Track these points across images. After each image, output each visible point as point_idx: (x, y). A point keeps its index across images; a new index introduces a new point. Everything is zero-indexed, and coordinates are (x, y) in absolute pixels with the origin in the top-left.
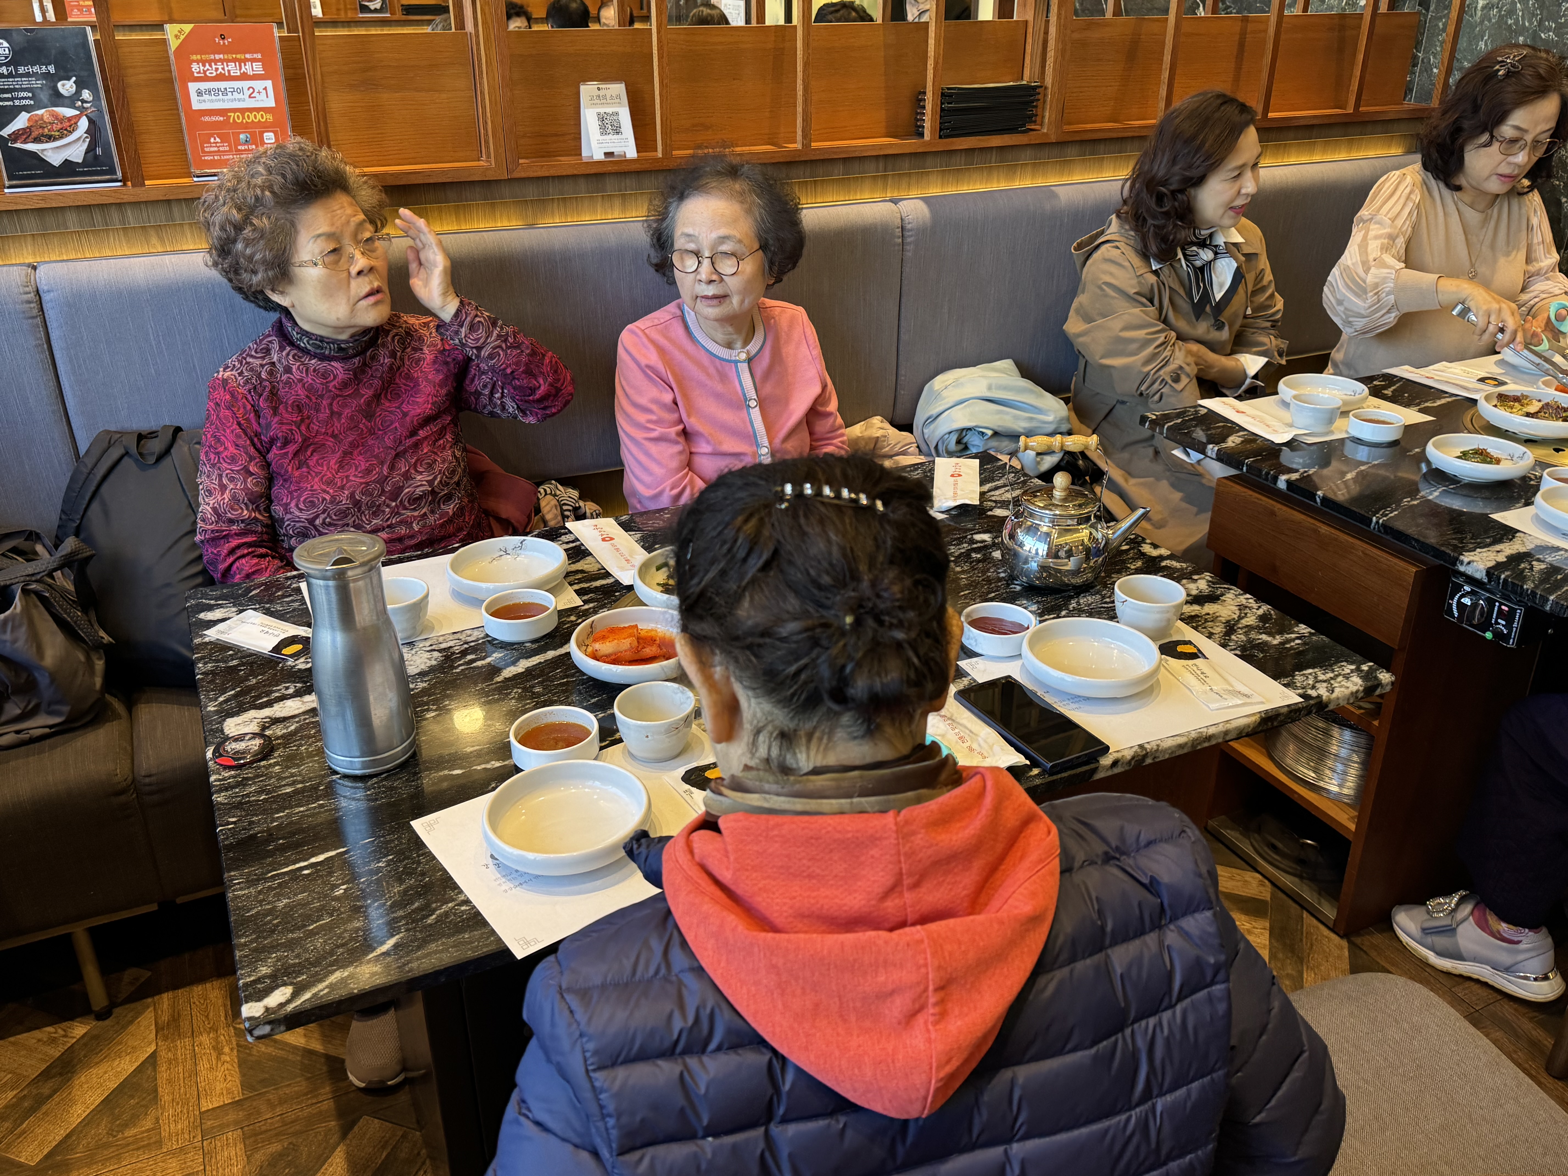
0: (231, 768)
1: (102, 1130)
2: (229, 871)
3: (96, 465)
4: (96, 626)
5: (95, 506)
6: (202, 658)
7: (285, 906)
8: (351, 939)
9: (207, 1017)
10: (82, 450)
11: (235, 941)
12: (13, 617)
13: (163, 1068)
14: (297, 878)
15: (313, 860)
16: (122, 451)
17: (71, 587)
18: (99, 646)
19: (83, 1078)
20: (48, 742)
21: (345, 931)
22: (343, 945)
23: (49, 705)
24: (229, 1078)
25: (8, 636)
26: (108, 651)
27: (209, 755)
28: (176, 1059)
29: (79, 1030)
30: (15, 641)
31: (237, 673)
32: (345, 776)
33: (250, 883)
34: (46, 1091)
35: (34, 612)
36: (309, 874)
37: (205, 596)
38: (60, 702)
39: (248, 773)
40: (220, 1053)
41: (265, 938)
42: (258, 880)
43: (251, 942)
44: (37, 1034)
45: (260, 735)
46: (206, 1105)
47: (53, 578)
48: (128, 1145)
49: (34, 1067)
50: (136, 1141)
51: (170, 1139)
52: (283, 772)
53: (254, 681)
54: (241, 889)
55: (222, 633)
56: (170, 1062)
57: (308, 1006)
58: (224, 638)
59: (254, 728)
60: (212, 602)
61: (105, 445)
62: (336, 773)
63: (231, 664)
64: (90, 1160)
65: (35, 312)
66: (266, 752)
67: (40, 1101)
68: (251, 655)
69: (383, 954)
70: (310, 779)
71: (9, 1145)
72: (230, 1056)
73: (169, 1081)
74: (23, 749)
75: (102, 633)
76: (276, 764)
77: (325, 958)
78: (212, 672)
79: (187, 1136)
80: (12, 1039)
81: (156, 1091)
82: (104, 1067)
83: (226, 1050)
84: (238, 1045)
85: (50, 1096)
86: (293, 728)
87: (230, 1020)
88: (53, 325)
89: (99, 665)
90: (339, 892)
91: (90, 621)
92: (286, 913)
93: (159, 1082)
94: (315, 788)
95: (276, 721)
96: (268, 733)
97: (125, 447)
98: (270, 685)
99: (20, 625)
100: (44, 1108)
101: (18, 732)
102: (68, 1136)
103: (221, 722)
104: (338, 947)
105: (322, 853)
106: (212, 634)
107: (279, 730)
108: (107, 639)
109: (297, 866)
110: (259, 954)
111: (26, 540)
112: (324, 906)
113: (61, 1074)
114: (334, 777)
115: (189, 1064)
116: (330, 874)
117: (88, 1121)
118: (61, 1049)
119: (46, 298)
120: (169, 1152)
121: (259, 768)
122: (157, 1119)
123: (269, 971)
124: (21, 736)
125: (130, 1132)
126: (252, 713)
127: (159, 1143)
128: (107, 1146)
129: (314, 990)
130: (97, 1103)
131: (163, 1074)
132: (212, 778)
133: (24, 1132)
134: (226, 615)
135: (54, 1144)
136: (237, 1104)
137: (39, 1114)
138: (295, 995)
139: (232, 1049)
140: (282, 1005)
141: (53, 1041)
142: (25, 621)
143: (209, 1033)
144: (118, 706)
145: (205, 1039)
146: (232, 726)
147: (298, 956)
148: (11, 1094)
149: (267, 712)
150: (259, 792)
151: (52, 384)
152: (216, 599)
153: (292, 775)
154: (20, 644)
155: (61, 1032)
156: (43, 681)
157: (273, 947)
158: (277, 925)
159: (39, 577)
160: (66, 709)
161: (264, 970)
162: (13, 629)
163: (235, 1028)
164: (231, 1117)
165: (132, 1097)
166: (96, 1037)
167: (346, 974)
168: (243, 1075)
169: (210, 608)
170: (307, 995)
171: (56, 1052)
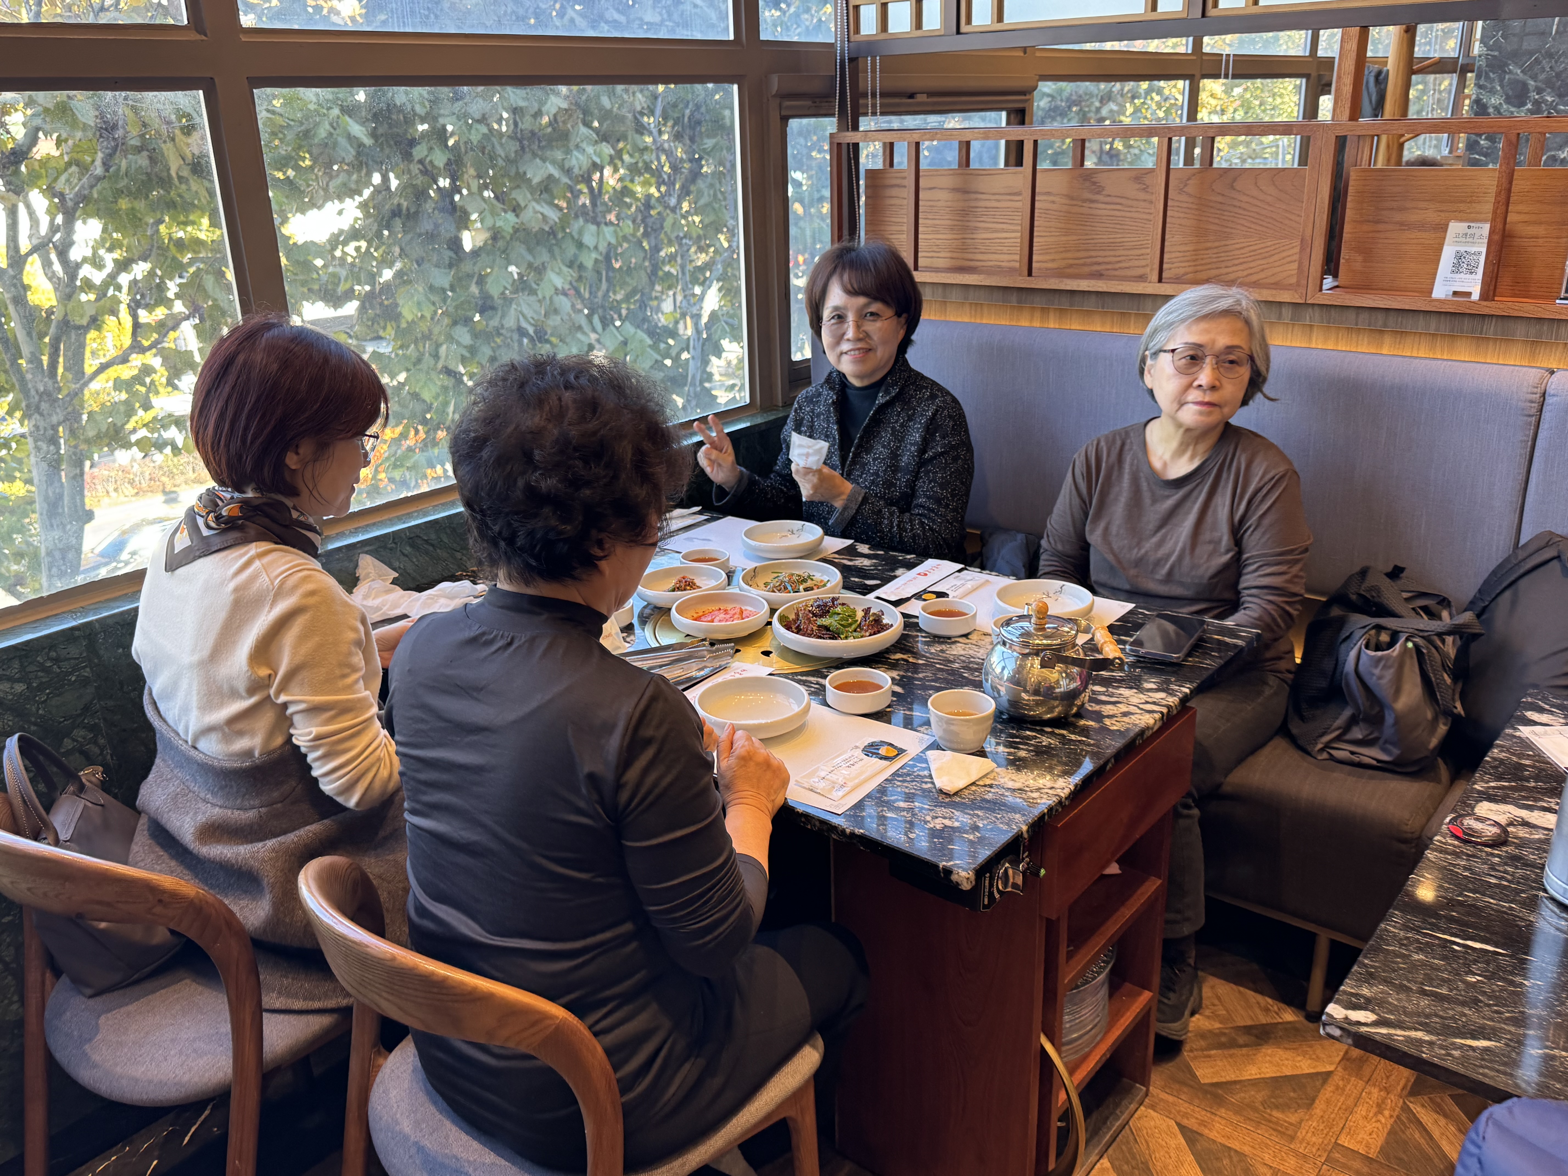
0: (1457, 838)
1: (1260, 1097)
2: (1395, 909)
3: (1524, 560)
4: (1457, 696)
5: (1507, 594)
6: (1502, 746)
7: (1418, 960)
8: (1452, 1018)
9: (1388, 1077)
10: (1522, 542)
11: (1360, 958)
12: (1388, 657)
13: (1329, 1089)
14: (1445, 947)
15: (1470, 943)
16: (1555, 554)
17: (1453, 656)
18: (1448, 713)
19: (1269, 1051)
20: (1370, 772)
21: (1453, 1009)
22: (1441, 1017)
23: (1386, 742)
24: (1374, 1136)
25: (1377, 671)
26: (1456, 722)
27: (1448, 820)
28: (1343, 1090)
29: (1289, 1016)
30: (1380, 678)
31: (1522, 772)
32: (1553, 899)
33: (1405, 927)
34: (1241, 1040)
35: (1408, 662)
36: (1456, 951)
37: (1545, 700)
38: (1394, 744)
39: (1469, 850)
40: (1380, 1111)
41: (1384, 971)
42: (1412, 929)
43: (1372, 967)
44: (1259, 998)
45: (1503, 829)
46: (1344, 1141)
47: (1443, 641)
48: (1270, 1121)
49: (1243, 1019)
50: (1277, 1123)
51: (1301, 1143)
52: (1499, 865)
53: (1533, 784)
54: (1394, 927)
55: (1536, 734)
56: (1337, 1088)
57: (1377, 1038)
58: (1534, 739)
59: (1503, 820)
60: (1547, 707)
61: (1543, 543)
62: (1545, 891)
63: (1523, 762)
64: (1238, 1110)
65: (1533, 411)
66: (1499, 842)
67: (1232, 1044)
68: (1549, 763)
69: (1470, 1046)
70: (1518, 883)
71: (1195, 1058)
72: (1386, 1120)
73: (1328, 1102)
74: (1349, 768)
75: (1458, 705)
76: (1499, 856)
77: (1419, 1016)
78: (1502, 762)
79: (1314, 1150)
80: (1242, 989)
81: (1313, 1100)
82: (1289, 1054)
83: (1387, 1113)
84: (1398, 1117)
85: (1241, 1046)
86: (1537, 837)
87: (1405, 1093)
88: (1544, 426)
89: (1443, 729)
90: (1472, 979)
91: (1454, 690)
92: (1415, 965)
93: (1320, 1095)
94: (1518, 892)
95: (1525, 824)
96: (1511, 829)
97: (1559, 552)
98: (1544, 794)
99: (1390, 667)
100: (1232, 1051)
101: (1352, 753)
102: (1235, 1082)
103: (1478, 801)
104: (1437, 1015)
105: (1482, 942)
106: (1525, 731)
107: (1522, 832)
108: (1459, 709)
109: (1453, 939)
110: (1370, 978)
111: (1438, 603)
112: (1449, 980)
113: (1257, 1037)
114: (1542, 894)
115: (1350, 1102)
116: (1475, 962)
117: (1255, 1083)
118: (1269, 1020)
119: (1549, 400)
120: (1294, 1151)
121: (1481, 851)
122: (1302, 1121)
123: (1369, 994)
124: (1354, 758)
125: (1276, 1113)
126: (1510, 808)
127: (1292, 1138)
128: (1255, 1110)
129: (1392, 1031)
130: (1268, 1076)
131: (1327, 1092)
132: (1437, 838)
133: (1209, 1056)
134: (1550, 722)
135: (1224, 1080)
136: (1367, 1159)
137: (1226, 1052)
138: (1375, 1024)
139: (1391, 1116)
140: (1359, 1023)
141: (1267, 1010)
142: (1396, 665)
143: (1381, 1090)
144: (1444, 772)
145: (1376, 1093)
146: (1484, 808)
147: (1398, 1000)
148: (1217, 1025)
149: (1524, 814)
150: (1465, 868)
151: (1521, 477)
152: (1552, 706)
153: (1506, 872)
154: (1384, 681)
155: (1276, 1008)
156: (1389, 719)
157: (1385, 981)
158: (1401, 969)
159: (1426, 634)
160: (1396, 752)
161: (1365, 991)
162: (1384, 667)
163: (1404, 1103)
164: (1357, 1164)
165: (1294, 1091)
166: (1297, 1030)
167: (1427, 1038)
168: (1387, 1142)
169: (1541, 710)
170: (1384, 1031)
171: (1264, 1019)
